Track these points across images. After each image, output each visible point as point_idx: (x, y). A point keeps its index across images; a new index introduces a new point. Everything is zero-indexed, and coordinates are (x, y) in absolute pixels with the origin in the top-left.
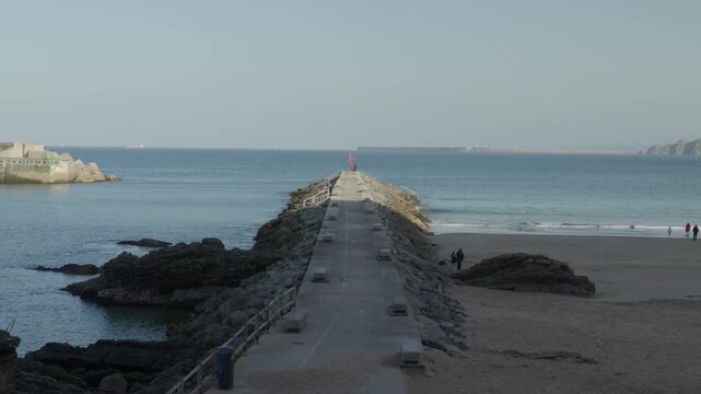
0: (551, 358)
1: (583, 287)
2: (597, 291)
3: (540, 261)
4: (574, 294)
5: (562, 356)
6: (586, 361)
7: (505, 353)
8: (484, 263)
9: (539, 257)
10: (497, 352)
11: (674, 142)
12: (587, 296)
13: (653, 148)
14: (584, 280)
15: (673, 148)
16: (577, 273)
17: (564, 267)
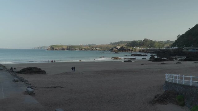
0: (55, 88)
1: (44, 72)
2: (46, 73)
3: (35, 68)
4: (43, 74)
5: (58, 87)
6: (62, 87)
7: (44, 88)
8: (23, 69)
9: (35, 67)
10: (43, 88)
11: (38, 47)
12: (45, 74)
13: (35, 48)
14: (44, 71)
15: (38, 48)
16: (42, 70)
17: (40, 69)
